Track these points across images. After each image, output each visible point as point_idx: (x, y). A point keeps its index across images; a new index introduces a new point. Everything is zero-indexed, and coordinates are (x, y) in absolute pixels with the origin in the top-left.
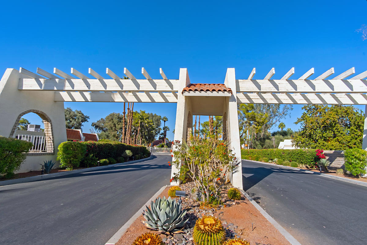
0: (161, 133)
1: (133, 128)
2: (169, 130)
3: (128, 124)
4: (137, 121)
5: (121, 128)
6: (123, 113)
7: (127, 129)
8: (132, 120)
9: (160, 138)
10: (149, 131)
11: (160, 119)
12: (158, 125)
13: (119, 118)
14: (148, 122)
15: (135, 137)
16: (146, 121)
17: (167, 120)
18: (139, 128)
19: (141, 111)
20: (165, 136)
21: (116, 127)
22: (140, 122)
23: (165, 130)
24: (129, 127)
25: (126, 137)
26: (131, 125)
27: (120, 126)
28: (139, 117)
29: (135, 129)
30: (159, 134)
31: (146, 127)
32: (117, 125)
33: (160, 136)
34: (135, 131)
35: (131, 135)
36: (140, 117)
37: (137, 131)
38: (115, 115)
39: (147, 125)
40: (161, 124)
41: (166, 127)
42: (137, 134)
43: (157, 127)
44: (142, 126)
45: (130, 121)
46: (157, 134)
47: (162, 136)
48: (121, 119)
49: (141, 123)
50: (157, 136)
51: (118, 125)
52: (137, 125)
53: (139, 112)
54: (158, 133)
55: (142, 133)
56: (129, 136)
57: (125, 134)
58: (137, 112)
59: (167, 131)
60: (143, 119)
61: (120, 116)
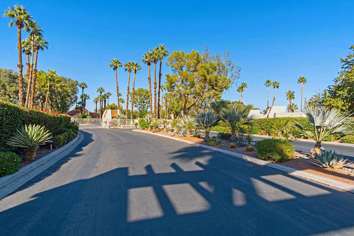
0: (78, 102)
1: (38, 93)
2: (89, 98)
3: (29, 86)
4: (44, 84)
5: (17, 92)
6: (18, 66)
7: (28, 93)
8: (35, 80)
9: (76, 108)
10: (62, 99)
11: (76, 85)
12: (74, 92)
13: (10, 76)
14: (61, 87)
15: (42, 105)
16: (58, 85)
17: (86, 87)
18: (48, 93)
19: (49, 71)
20: (84, 105)
21: (6, 90)
22: (48, 85)
23: (84, 98)
24: (30, 91)
25: (26, 103)
26: (35, 88)
27: (13, 89)
28: (48, 77)
29: (40, 95)
30: (76, 103)
31: (59, 92)
32: (8, 87)
33: (77, 106)
34: (41, 97)
35: (34, 102)
36: (50, 77)
37: (44, 97)
38: (4, 71)
39: (60, 90)
40: (78, 90)
41: (85, 95)
42: (44, 101)
43: (73, 95)
44: (52, 91)
45: (33, 81)
46: (72, 103)
47: (80, 105)
48: (15, 78)
49: (51, 86)
50: (73, 106)
51: (11, 87)
52: (45, 89)
53: (47, 72)
54: (74, 101)
55: (52, 101)
56: (32, 103)
57: (24, 100)
58: (43, 72)
59: (86, 100)
60: (54, 80)
61: (12, 74)
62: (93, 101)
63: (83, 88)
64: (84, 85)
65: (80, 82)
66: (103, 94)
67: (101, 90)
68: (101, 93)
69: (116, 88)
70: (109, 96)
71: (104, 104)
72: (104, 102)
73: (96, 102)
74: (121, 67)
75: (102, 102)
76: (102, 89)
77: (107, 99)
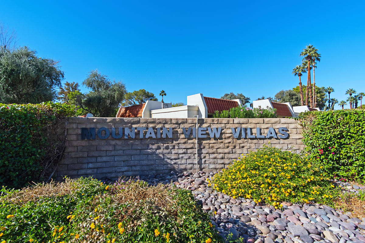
17: (333, 91)
62: (339, 104)
63: (329, 93)
64: (330, 90)
65: (326, 88)
66: (353, 95)
67: (351, 92)
68: (351, 95)
70: (363, 97)
72: (354, 104)
75: (352, 105)
76: (351, 90)
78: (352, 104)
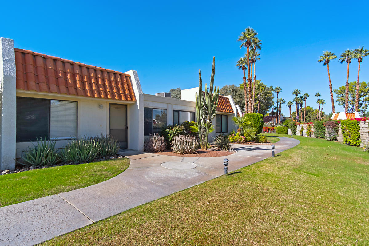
0: (273, 107)
13: (233, 90)
20: (280, 110)
23: (279, 103)
33: (272, 111)
38: (229, 88)
41: (280, 100)
47: (275, 111)
48: (237, 92)
50: (269, 111)
59: (282, 104)
61: (235, 89)
62: (287, 105)
63: (278, 93)
64: (279, 90)
65: (274, 87)
66: (299, 96)
67: (296, 93)
68: (297, 95)
69: (329, 87)
70: (307, 98)
71: (300, 107)
72: (300, 105)
73: (290, 106)
74: (334, 59)
76: (297, 91)
77: (304, 102)
78: (298, 105)
